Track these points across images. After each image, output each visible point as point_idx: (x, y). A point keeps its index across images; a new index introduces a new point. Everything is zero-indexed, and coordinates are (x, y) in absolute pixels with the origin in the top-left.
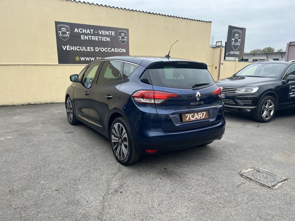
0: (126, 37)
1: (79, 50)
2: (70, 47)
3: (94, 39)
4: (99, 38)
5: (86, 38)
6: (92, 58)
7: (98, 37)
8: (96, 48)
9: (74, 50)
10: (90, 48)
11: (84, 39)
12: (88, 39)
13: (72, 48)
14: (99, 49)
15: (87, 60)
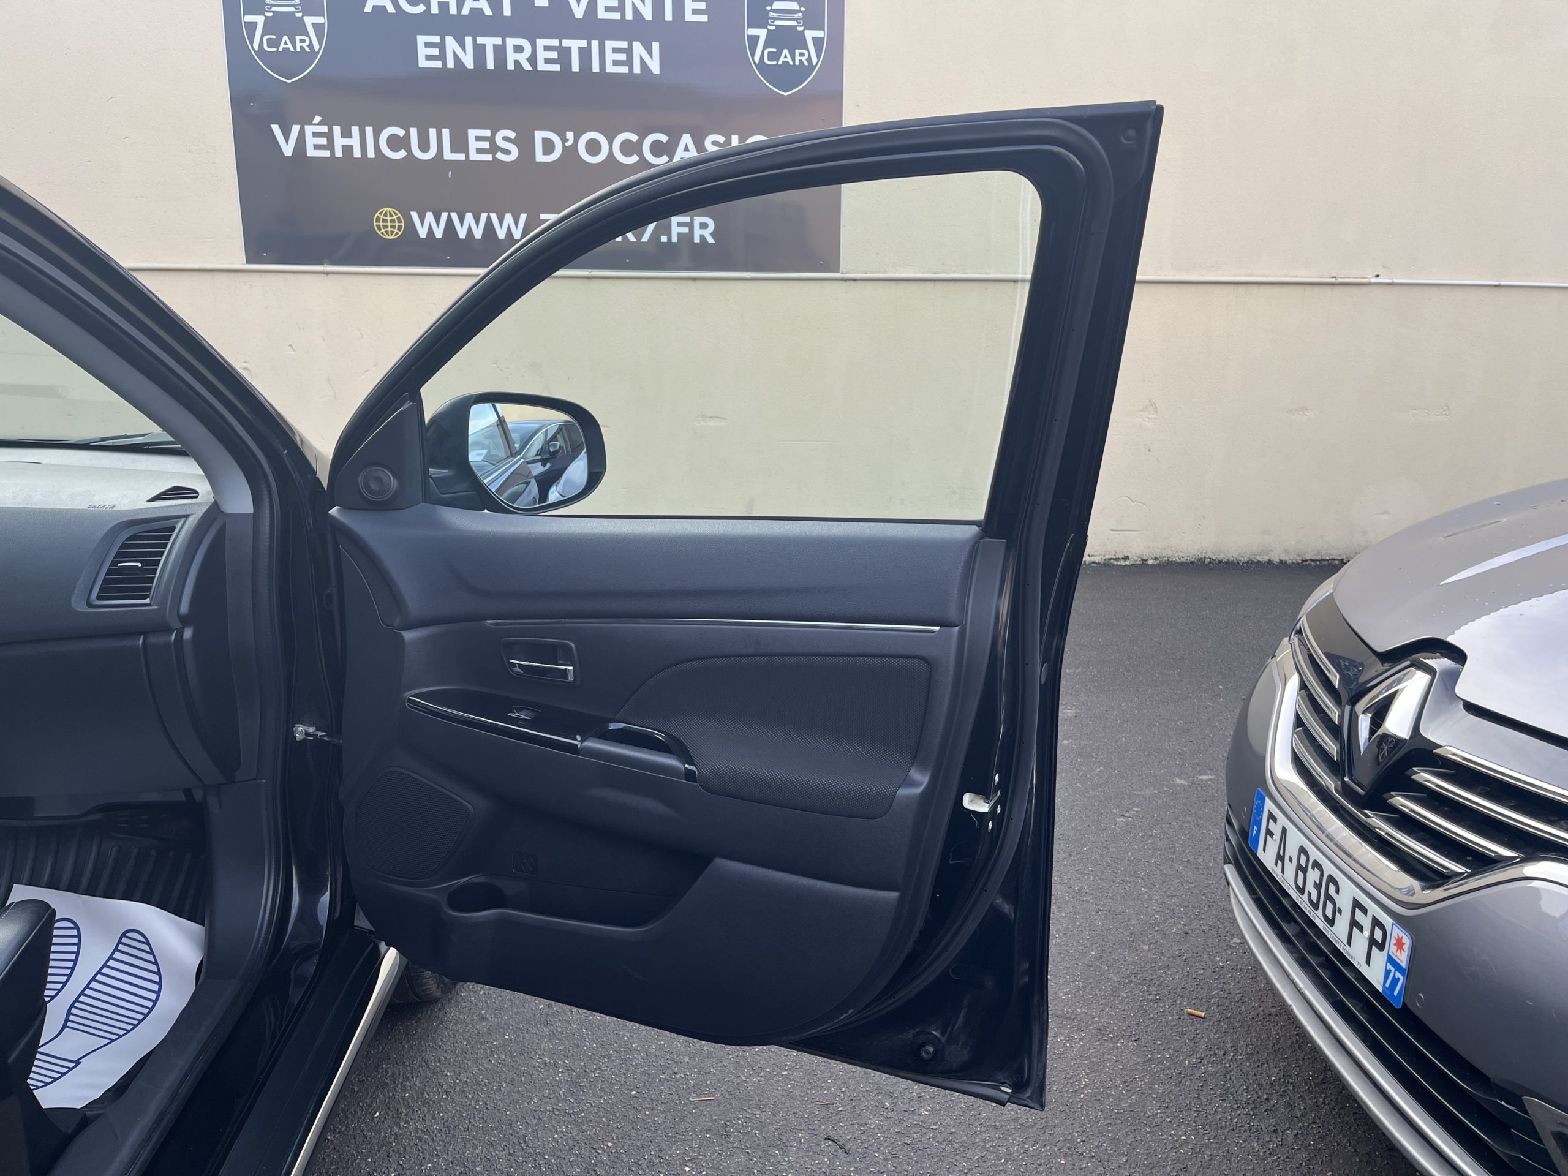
0: (819, 34)
1: (402, 154)
2: (329, 136)
3: (523, 58)
4: (565, 53)
5: (455, 54)
6: (508, 218)
7: (555, 43)
8: (539, 135)
9: (357, 154)
10: (491, 139)
11: (438, 64)
12: (469, 63)
13: (347, 142)
14: (564, 140)
15: (462, 234)
